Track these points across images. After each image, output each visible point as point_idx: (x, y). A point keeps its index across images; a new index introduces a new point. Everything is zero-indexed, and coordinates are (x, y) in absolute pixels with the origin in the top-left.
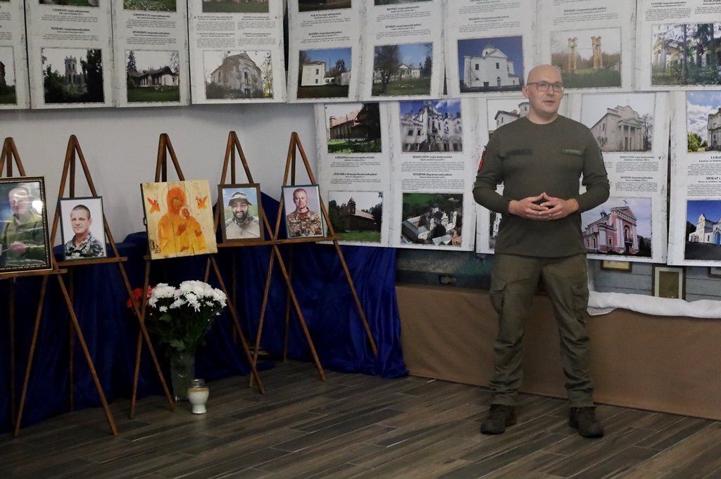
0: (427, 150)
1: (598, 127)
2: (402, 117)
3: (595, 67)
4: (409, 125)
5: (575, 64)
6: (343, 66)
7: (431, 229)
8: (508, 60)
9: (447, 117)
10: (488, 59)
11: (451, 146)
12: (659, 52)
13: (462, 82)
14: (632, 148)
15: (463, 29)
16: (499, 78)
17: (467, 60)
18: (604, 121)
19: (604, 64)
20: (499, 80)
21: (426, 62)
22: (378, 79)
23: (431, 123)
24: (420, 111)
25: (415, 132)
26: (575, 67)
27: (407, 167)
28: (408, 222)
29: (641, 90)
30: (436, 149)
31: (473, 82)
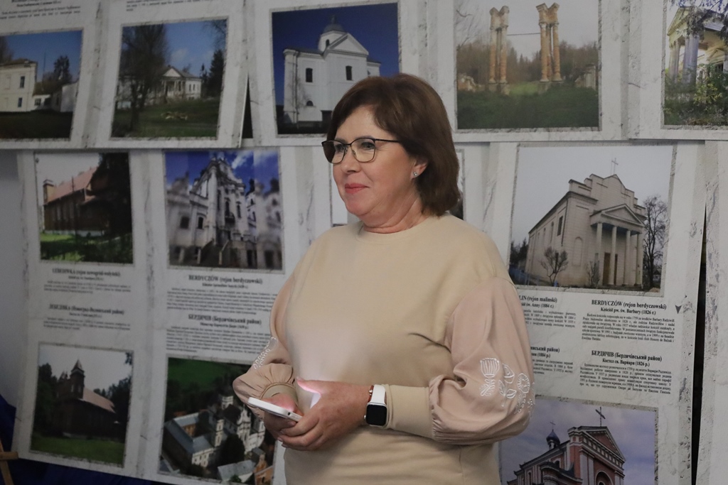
0: (214, 263)
1: (547, 225)
2: (169, 187)
3: (545, 79)
4: (182, 205)
5: (504, 70)
6: (66, 70)
7: (217, 443)
8: (370, 59)
9: (252, 190)
10: (332, 57)
11: (261, 257)
12: (682, 42)
13: (280, 110)
14: (619, 284)
17: (289, 58)
18: (561, 212)
19: (565, 71)
21: (214, 63)
22: (124, 99)
23: (223, 201)
24: (202, 173)
25: (194, 222)
26: (504, 79)
27: (178, 299)
28: (175, 424)
29: (642, 136)
30: (232, 261)
31: (301, 110)
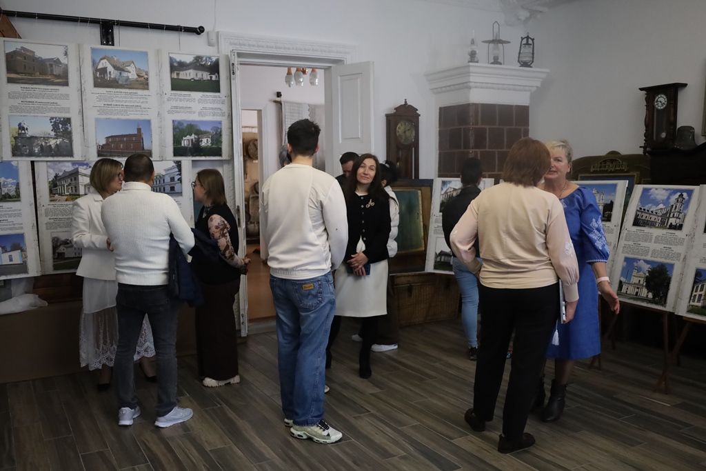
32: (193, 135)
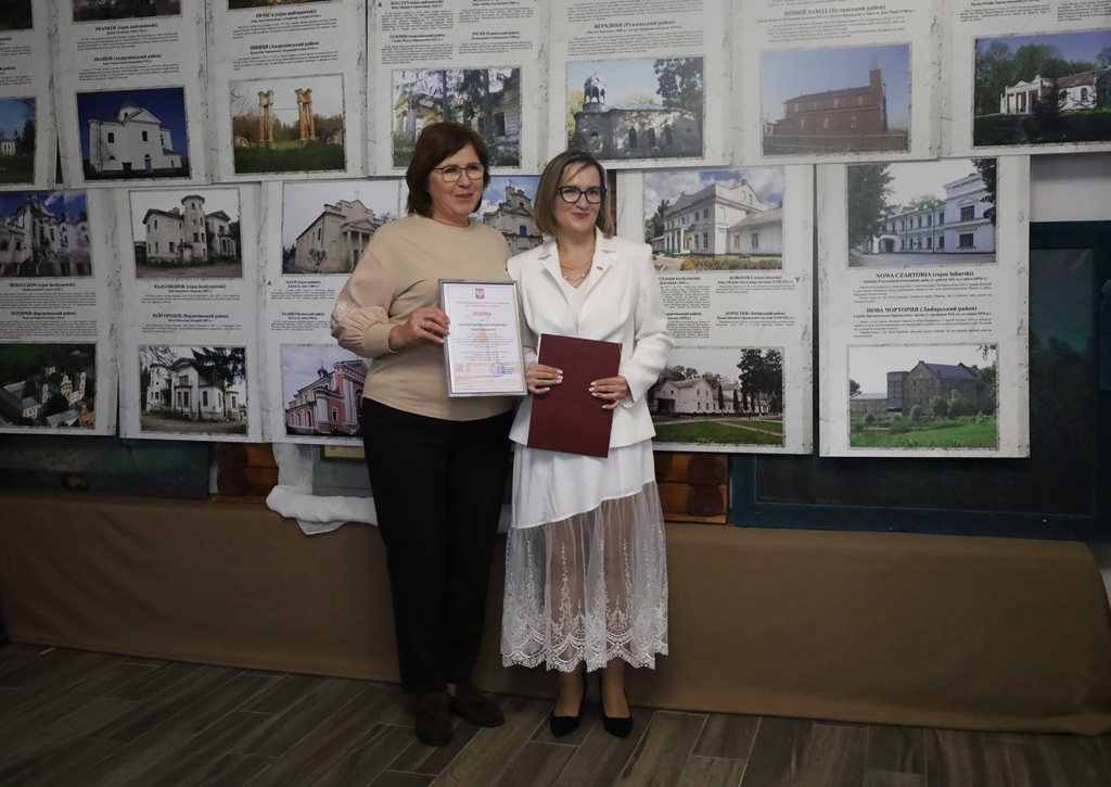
0: (32, 274)
1: (310, 233)
3: (303, 139)
4: (2, 233)
5: (271, 133)
7: (44, 401)
8: (161, 126)
9: (63, 220)
10: (130, 125)
11: (73, 268)
12: (405, 114)
13: (86, 164)
15: (85, 75)
16: (147, 156)
17: (93, 126)
18: (319, 225)
19: (318, 133)
20: (148, 159)
21: (25, 129)
23: (38, 229)
24: (19, 209)
25: (12, 244)
26: (271, 139)
28: (6, 391)
29: (378, 174)
30: (48, 271)
31: (105, 163)
32: (1038, 79)
